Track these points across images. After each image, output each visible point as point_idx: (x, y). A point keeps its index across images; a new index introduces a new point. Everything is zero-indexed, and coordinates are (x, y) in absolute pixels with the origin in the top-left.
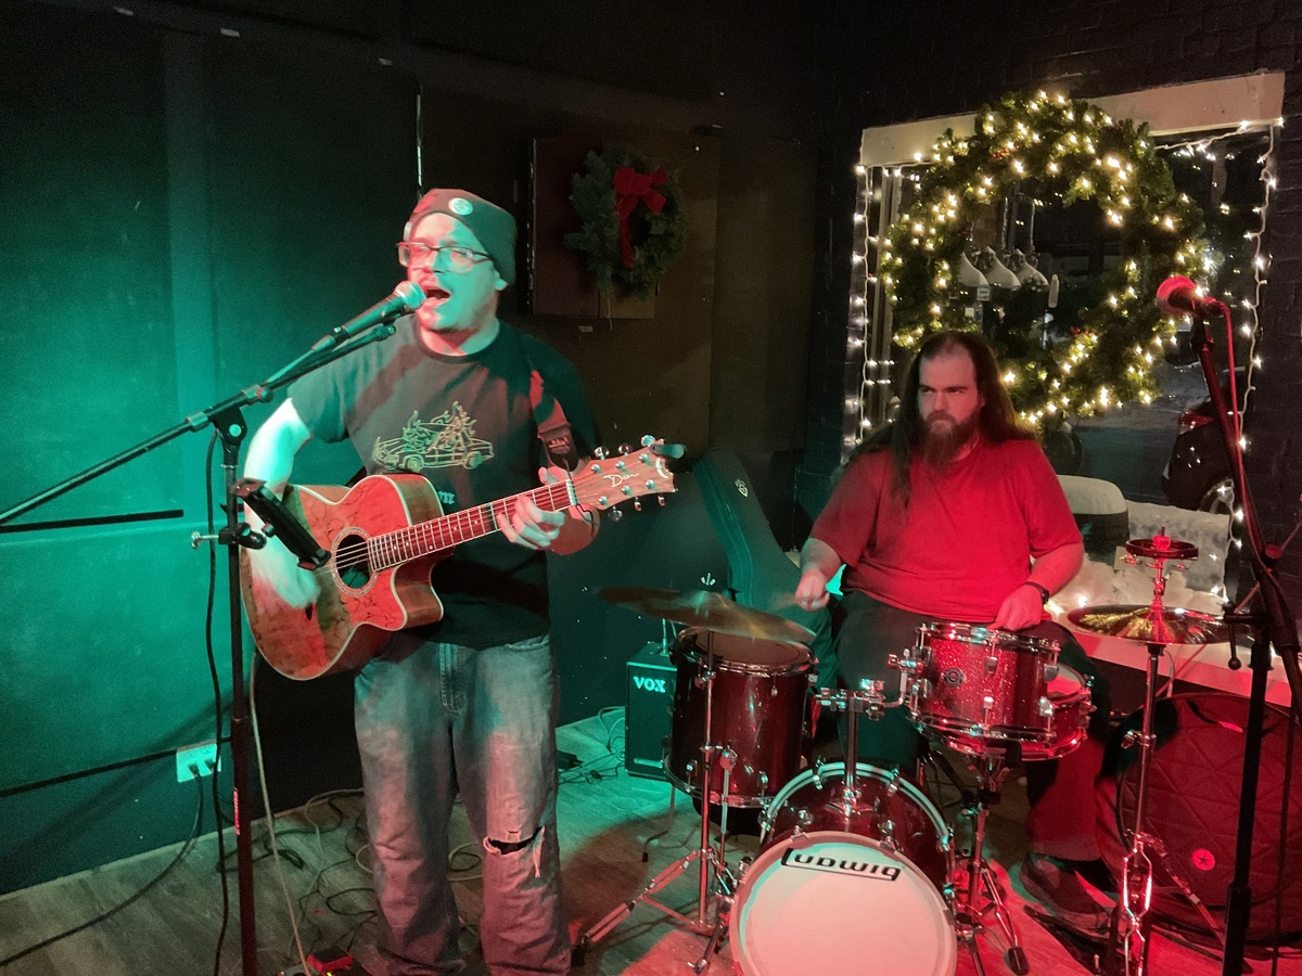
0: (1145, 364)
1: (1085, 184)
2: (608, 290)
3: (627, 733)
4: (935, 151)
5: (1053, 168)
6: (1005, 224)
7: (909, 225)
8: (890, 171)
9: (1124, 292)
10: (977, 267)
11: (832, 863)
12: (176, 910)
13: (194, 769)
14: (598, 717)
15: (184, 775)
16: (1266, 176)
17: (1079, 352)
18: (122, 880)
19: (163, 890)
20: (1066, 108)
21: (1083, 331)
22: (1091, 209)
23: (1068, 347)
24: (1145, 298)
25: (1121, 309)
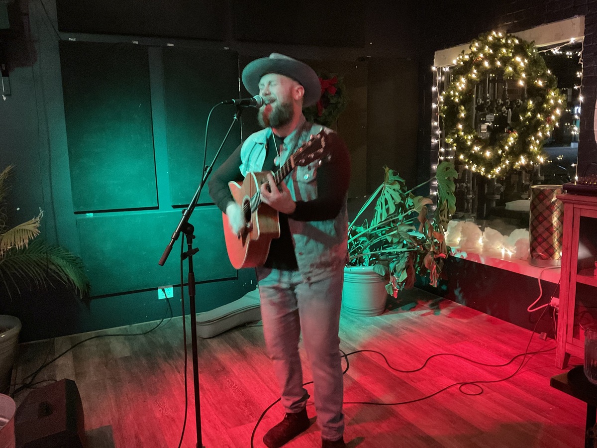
0: (537, 144)
1: (510, 69)
5: (499, 63)
9: (526, 114)
13: (165, 295)
17: (511, 140)
18: (138, 329)
20: (502, 38)
21: (512, 132)
23: (507, 139)
24: (534, 116)
25: (525, 121)
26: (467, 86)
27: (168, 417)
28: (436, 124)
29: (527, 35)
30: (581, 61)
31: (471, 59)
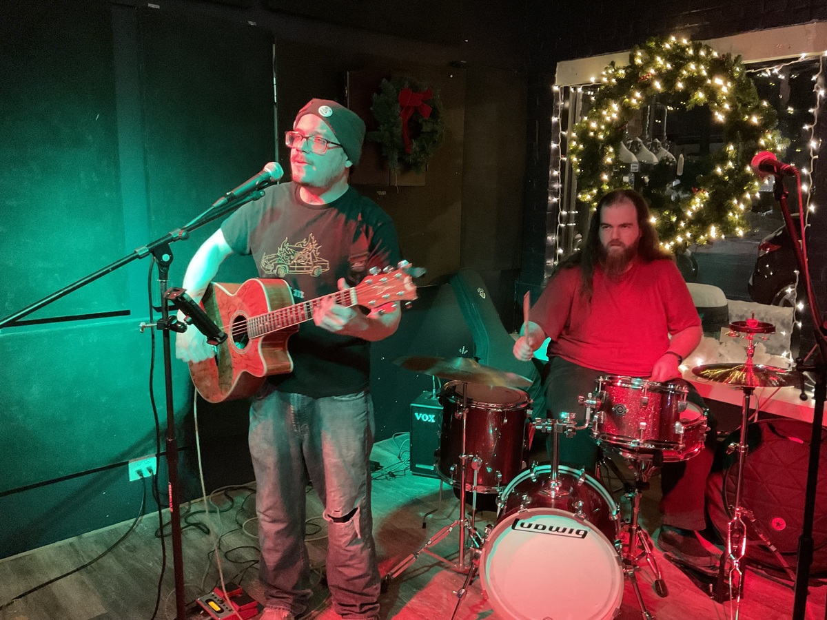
0: (739, 211)
1: (700, 95)
2: (395, 168)
3: (411, 448)
4: (603, 76)
5: (680, 85)
6: (648, 123)
7: (588, 123)
8: (575, 89)
9: (726, 164)
10: (630, 150)
11: (544, 528)
12: (131, 562)
13: (140, 473)
14: (392, 439)
15: (133, 476)
16: (818, 88)
17: (697, 203)
18: (96, 542)
19: (122, 548)
20: (688, 47)
21: (700, 190)
22: (704, 111)
23: (691, 201)
25: (724, 175)
26: (619, 115)
28: (556, 173)
31: (631, 75)
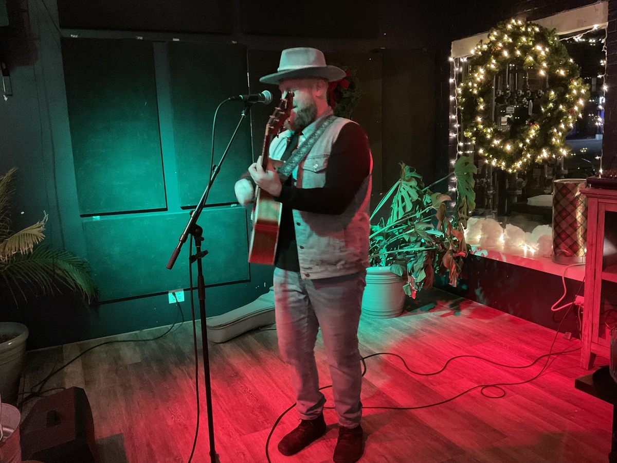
0: (559, 137)
1: (530, 58)
5: (518, 53)
9: (548, 105)
15: (172, 301)
17: (533, 133)
20: (522, 26)
21: (534, 124)
23: (528, 132)
24: (556, 107)
25: (546, 112)
26: (486, 77)
27: (180, 424)
28: (454, 117)
29: (548, 22)
30: (605, 49)
31: (490, 48)
